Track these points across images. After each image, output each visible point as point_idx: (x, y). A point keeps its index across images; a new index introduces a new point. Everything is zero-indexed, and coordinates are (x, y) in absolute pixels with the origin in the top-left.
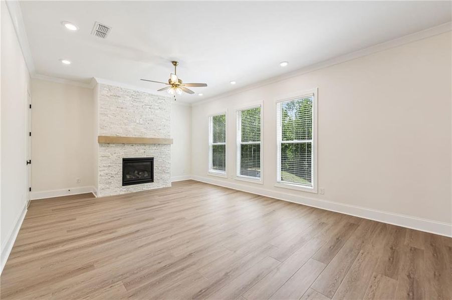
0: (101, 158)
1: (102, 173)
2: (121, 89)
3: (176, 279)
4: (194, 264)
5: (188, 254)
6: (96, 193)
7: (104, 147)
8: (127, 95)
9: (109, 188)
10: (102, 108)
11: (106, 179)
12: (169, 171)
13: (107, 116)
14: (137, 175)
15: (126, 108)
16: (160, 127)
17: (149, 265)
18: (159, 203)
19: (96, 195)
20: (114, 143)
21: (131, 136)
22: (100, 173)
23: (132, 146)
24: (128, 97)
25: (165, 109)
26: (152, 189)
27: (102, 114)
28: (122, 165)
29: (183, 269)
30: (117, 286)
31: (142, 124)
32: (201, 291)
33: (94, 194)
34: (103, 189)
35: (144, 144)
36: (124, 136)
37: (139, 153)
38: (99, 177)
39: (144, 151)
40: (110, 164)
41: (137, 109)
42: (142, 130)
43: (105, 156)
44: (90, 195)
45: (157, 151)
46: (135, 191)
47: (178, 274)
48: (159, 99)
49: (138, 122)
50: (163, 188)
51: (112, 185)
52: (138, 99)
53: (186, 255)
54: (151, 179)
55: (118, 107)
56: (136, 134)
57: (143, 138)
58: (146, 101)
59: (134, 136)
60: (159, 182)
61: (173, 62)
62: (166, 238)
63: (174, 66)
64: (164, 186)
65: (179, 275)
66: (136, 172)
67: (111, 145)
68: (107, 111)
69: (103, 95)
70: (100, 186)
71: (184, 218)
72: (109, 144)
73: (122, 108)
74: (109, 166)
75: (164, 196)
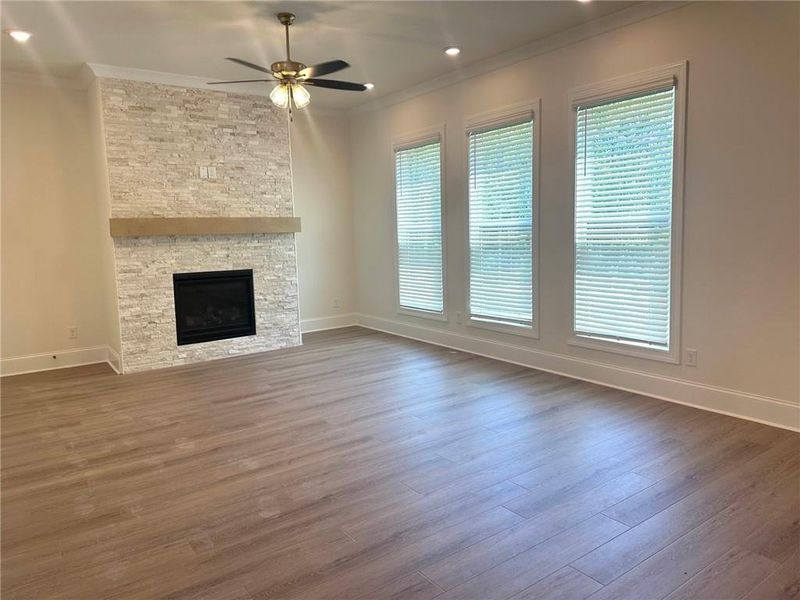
0: (120, 276)
1: (126, 314)
2: (156, 87)
3: (292, 539)
4: (332, 515)
5: (324, 496)
6: (116, 363)
7: (127, 246)
8: (172, 104)
9: (146, 352)
10: (112, 144)
11: (138, 329)
12: (293, 305)
13: (128, 165)
14: (212, 316)
15: (172, 140)
16: (263, 187)
17: (238, 514)
18: (269, 387)
19: (118, 368)
20: (148, 237)
21: (190, 214)
22: (122, 314)
23: (195, 240)
24: (174, 108)
25: (273, 134)
26: (253, 351)
27: (114, 160)
28: (173, 292)
29: (308, 523)
30: (177, 546)
31: (215, 182)
32: (339, 560)
33: (113, 367)
34: (132, 353)
35: (226, 236)
36: (172, 215)
37: (213, 260)
38: (121, 326)
39: (225, 252)
40: (143, 291)
41: (199, 138)
42: (215, 198)
43: (130, 271)
44: (104, 369)
45: (259, 251)
46: (210, 359)
47: (298, 530)
48: (255, 105)
49: (203, 173)
50: (282, 349)
51: (152, 344)
52: (201, 110)
53: (316, 499)
54: (248, 328)
55: (150, 139)
56: (202, 207)
57: (221, 219)
58: (221, 116)
59: (198, 216)
60: (269, 334)
61: (280, 16)
62: (279, 464)
63: (285, 27)
64: (284, 345)
65: (298, 533)
66: (210, 309)
67: (144, 241)
68: (124, 152)
69: (111, 109)
70: (125, 346)
71: (325, 422)
72: (136, 238)
73: (162, 140)
74: (142, 295)
75: (280, 369)
